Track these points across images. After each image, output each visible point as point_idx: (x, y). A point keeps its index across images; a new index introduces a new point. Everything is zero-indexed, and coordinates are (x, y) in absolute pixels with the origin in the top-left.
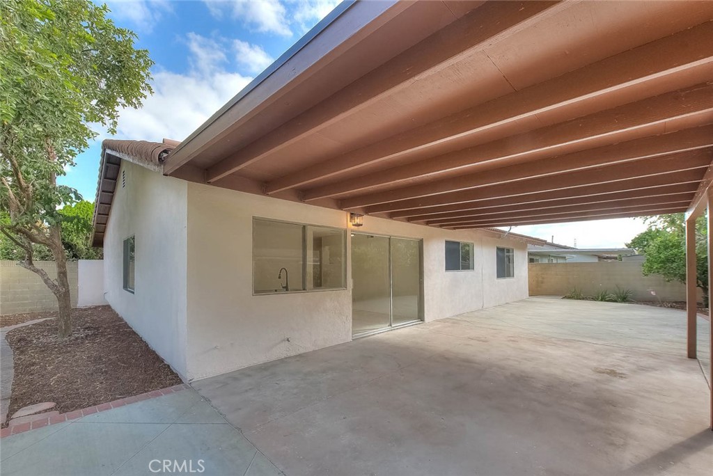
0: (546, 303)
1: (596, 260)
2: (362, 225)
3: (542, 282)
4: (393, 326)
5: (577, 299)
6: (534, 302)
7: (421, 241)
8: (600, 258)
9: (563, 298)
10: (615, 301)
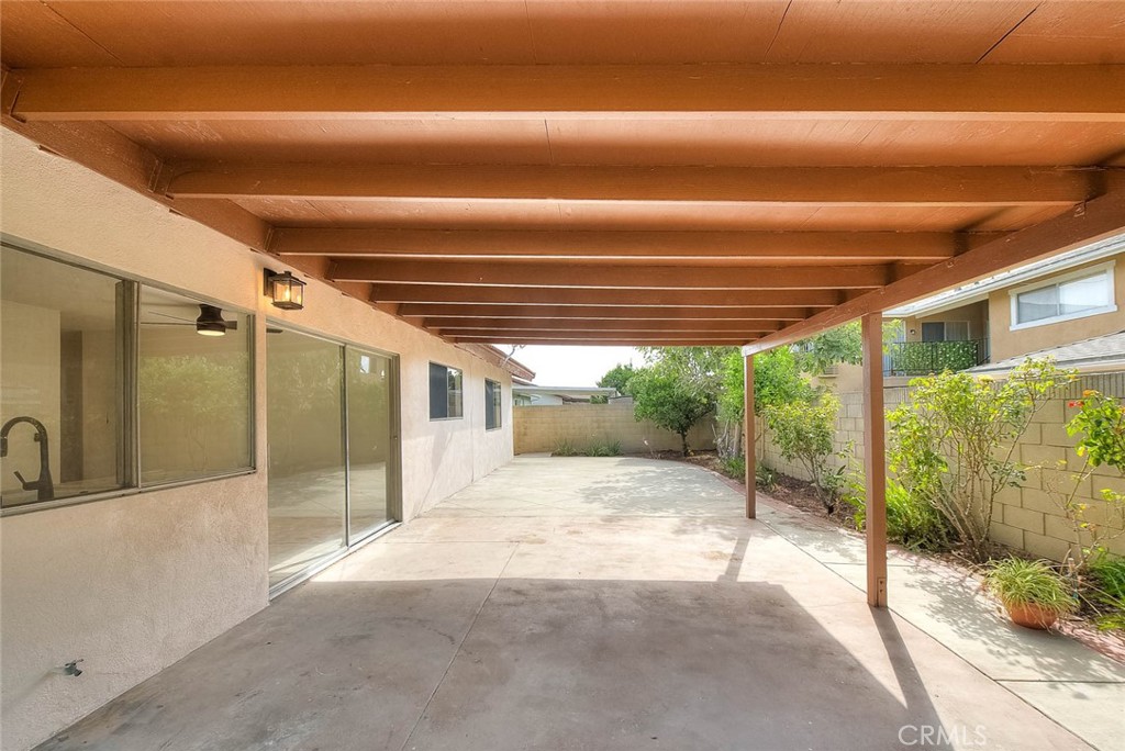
0: (543, 464)
1: (560, 402)
2: (300, 307)
3: (525, 434)
4: (350, 543)
5: (569, 456)
6: (526, 464)
7: (397, 358)
8: (565, 400)
9: (553, 455)
10: (607, 455)
